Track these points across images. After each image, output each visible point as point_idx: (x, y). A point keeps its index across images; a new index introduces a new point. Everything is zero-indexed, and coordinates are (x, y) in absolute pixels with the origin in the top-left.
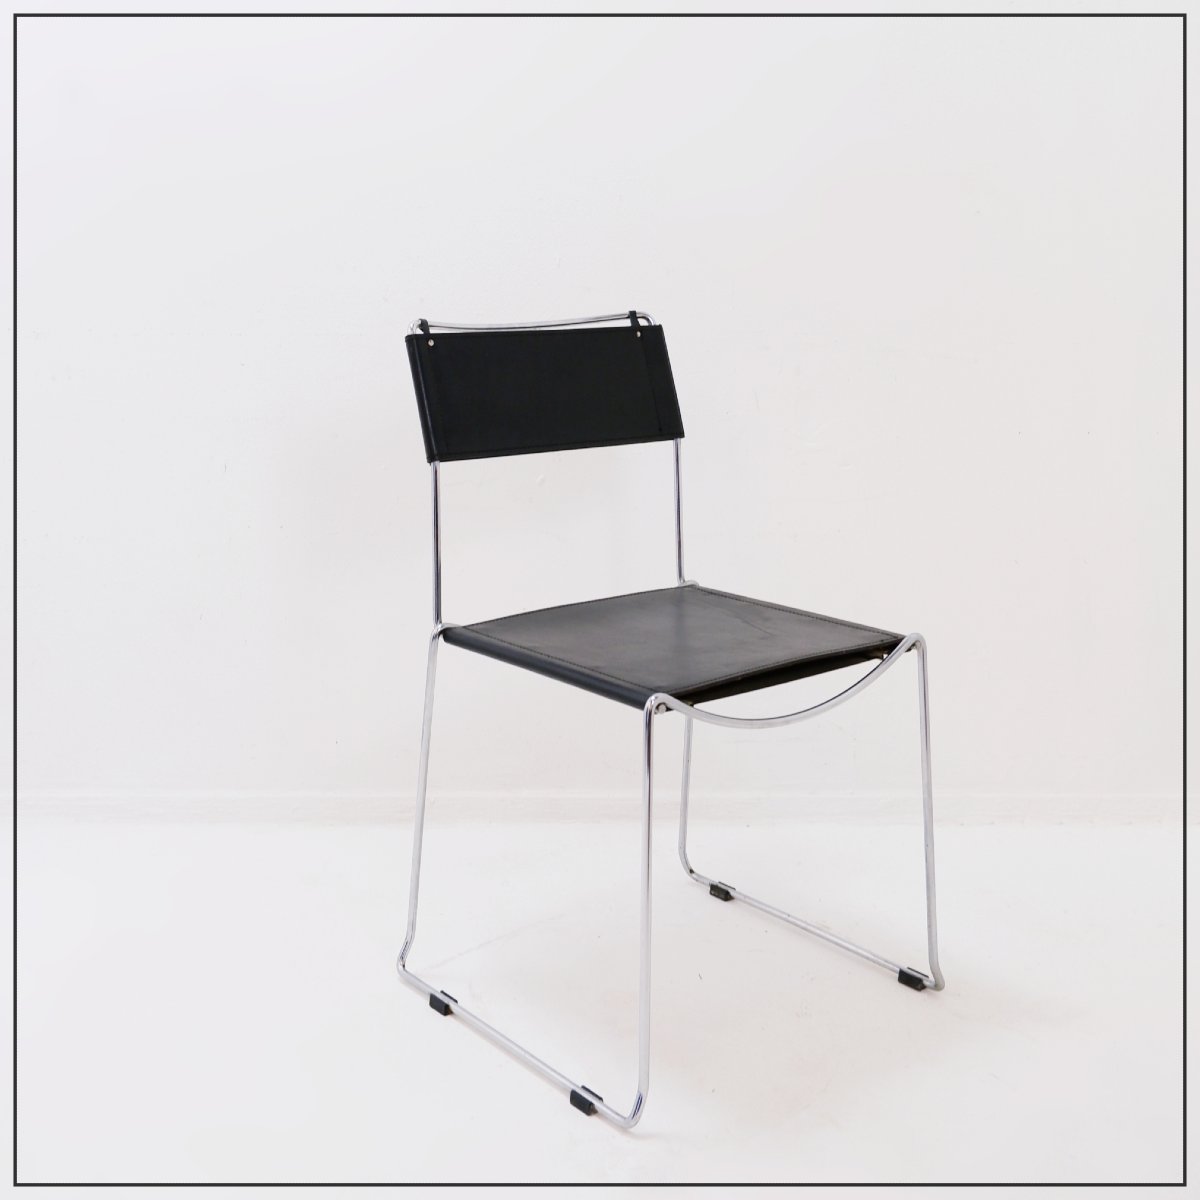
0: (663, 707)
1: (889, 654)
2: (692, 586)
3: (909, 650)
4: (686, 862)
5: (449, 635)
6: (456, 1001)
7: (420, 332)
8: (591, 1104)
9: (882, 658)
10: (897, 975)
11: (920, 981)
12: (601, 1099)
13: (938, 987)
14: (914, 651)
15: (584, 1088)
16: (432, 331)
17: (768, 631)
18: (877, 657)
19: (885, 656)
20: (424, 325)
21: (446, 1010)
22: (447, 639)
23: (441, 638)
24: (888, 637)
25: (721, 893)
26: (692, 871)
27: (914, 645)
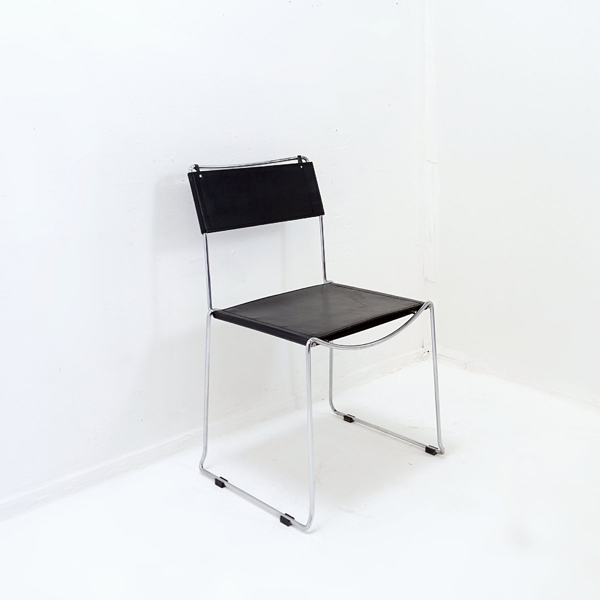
0: (314, 344)
1: (417, 311)
2: (330, 283)
3: (426, 309)
4: (333, 407)
5: (216, 314)
6: (227, 481)
7: (195, 171)
8: (289, 521)
9: (414, 313)
10: (425, 449)
11: (434, 451)
12: (293, 518)
13: (441, 453)
14: (428, 309)
15: (286, 514)
16: (201, 170)
17: (364, 303)
18: (413, 313)
19: (416, 312)
20: (197, 167)
21: (222, 485)
22: (215, 317)
23: (212, 316)
24: (417, 303)
25: (349, 419)
26: (335, 410)
27: (428, 306)
